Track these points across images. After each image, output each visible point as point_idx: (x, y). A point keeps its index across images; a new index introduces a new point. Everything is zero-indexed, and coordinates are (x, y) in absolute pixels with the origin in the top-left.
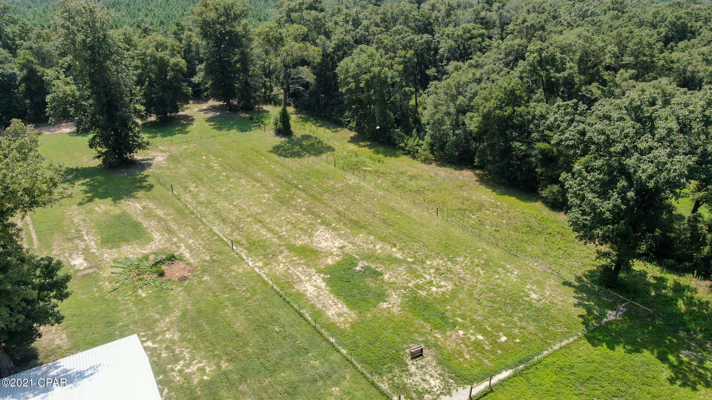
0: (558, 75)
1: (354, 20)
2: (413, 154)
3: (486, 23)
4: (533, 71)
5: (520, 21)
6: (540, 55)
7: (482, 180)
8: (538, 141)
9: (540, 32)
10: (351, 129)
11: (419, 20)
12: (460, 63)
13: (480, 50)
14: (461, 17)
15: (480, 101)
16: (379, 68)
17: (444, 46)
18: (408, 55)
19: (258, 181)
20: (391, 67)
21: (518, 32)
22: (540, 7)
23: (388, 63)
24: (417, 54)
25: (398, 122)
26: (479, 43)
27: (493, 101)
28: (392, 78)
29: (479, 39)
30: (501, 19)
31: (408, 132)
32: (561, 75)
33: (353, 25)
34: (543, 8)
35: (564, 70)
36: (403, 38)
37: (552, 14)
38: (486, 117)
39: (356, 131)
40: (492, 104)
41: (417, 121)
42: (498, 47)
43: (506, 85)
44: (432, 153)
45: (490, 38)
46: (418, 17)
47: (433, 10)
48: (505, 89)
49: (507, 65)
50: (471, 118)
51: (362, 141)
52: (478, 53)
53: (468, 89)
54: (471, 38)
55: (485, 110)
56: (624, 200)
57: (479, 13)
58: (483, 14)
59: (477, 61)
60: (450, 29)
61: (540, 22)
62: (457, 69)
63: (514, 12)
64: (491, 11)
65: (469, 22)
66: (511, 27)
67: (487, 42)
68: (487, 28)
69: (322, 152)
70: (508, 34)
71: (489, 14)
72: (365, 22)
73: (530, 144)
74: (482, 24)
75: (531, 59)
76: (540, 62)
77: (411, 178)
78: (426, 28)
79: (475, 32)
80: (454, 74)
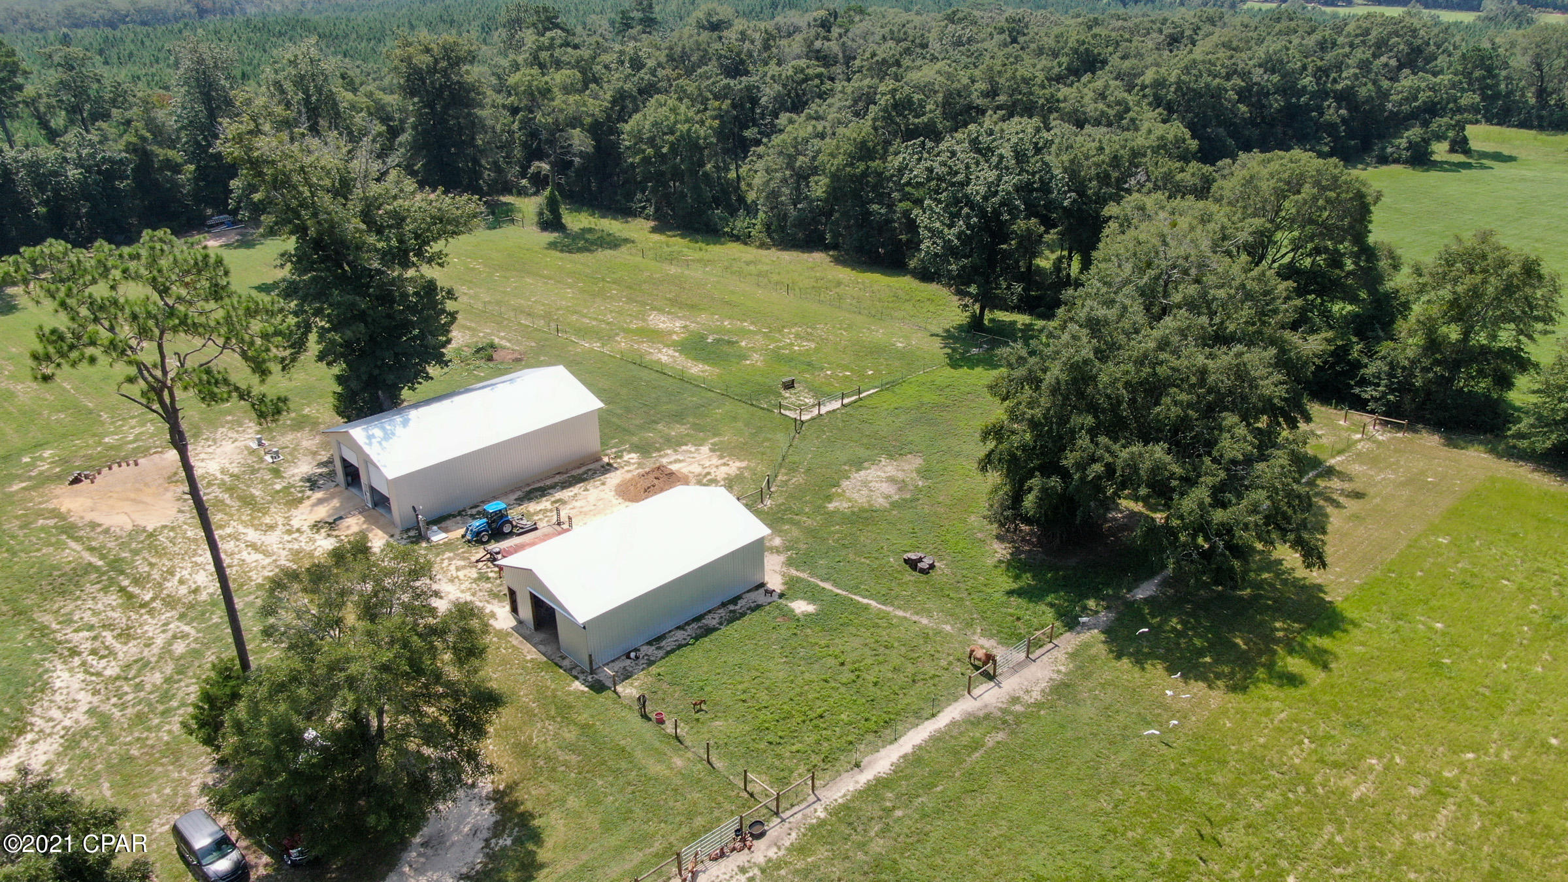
0: (917, 121)
1: (631, 59)
2: (743, 238)
3: (824, 59)
4: (888, 119)
5: (867, 55)
6: (894, 97)
7: (837, 261)
8: (900, 201)
9: (894, 69)
10: (647, 218)
11: (725, 57)
12: (794, 116)
13: (820, 96)
14: (787, 50)
15: (826, 159)
16: (687, 126)
17: (768, 94)
18: (724, 107)
19: (550, 279)
20: (702, 123)
21: (868, 70)
22: (899, 31)
23: (697, 118)
24: (734, 106)
25: (717, 201)
26: (817, 86)
27: (841, 157)
28: (705, 139)
29: (817, 81)
30: (844, 52)
31: (733, 213)
32: (920, 120)
33: (632, 67)
34: (905, 33)
35: (924, 114)
36: (714, 83)
37: (918, 41)
38: (835, 177)
39: (654, 220)
40: (840, 160)
41: (741, 200)
42: (842, 92)
43: (855, 135)
44: (769, 236)
45: (832, 79)
46: (723, 52)
47: (743, 40)
48: (855, 140)
49: (857, 114)
50: (816, 183)
51: (670, 230)
52: (817, 100)
53: (809, 147)
54: (805, 80)
55: (833, 169)
56: (968, 226)
57: (812, 43)
58: (818, 44)
59: (816, 112)
60: (773, 69)
61: (894, 55)
62: (791, 122)
63: (862, 41)
64: (829, 40)
65: (799, 57)
66: (857, 63)
67: (828, 85)
68: (826, 66)
69: (620, 246)
70: (854, 73)
71: (826, 44)
72: (651, 63)
73: (891, 206)
74: (817, 59)
75: (882, 102)
76: (895, 106)
77: (748, 263)
78: (737, 68)
79: (810, 71)
80: (788, 129)
